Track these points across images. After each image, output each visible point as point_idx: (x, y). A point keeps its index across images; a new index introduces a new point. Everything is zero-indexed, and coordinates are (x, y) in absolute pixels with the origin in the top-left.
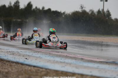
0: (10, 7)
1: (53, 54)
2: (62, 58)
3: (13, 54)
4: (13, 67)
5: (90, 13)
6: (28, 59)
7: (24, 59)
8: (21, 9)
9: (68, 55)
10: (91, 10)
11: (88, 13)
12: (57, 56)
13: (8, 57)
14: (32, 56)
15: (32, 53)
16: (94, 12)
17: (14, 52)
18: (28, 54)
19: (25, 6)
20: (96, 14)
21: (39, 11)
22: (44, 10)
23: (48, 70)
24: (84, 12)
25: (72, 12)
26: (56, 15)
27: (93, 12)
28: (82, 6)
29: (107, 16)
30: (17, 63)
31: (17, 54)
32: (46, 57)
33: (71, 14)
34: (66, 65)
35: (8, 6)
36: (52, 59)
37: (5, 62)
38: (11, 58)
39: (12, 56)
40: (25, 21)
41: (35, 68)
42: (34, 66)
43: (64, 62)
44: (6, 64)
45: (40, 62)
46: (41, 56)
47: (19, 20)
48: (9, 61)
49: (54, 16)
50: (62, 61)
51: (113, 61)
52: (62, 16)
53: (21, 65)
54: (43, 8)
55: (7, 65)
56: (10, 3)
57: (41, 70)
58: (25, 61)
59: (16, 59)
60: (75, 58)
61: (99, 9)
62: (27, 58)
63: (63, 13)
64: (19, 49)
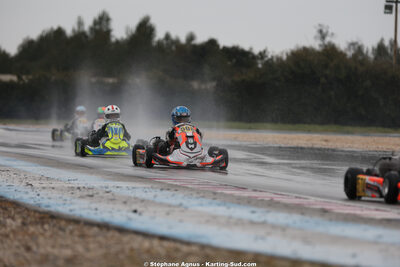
0: (80, 36)
1: (225, 195)
2: (255, 209)
3: (92, 196)
4: (91, 239)
5: (350, 54)
6: (140, 214)
7: (128, 211)
8: (117, 42)
9: (277, 198)
10: (353, 44)
11: (342, 55)
12: (240, 201)
13: (72, 207)
14: (154, 202)
15: (153, 193)
16: (365, 51)
17: (92, 189)
18: (139, 194)
19: (130, 33)
20: (371, 56)
21: (177, 47)
22: (195, 46)
23: (208, 251)
24: (330, 51)
25: (289, 52)
26: (234, 60)
27: (359, 50)
28: (324, 31)
30: (104, 227)
31: (102, 197)
32: (201, 205)
33: (285, 57)
34: (269, 234)
35: (74, 31)
36: (221, 211)
37: (63, 223)
38: (82, 209)
39: (85, 203)
40: (130, 81)
41: (166, 244)
42: (162, 238)
43: (264, 223)
44: (68, 231)
45: (181, 221)
46: (185, 202)
47: (111, 80)
48: (76, 221)
49: (229, 63)
50: (255, 217)
52: (257, 64)
53: (117, 234)
54: (191, 38)
55: (71, 232)
56: (80, 23)
57: (185, 249)
58: (130, 219)
59: (101, 213)
60: (300, 209)
61: (382, 40)
62: (139, 209)
63: (260, 53)
64: (110, 179)
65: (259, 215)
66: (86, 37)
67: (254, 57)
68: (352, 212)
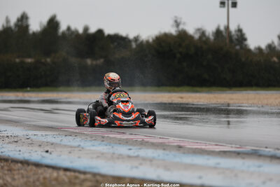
0: (7, 30)
1: (111, 138)
2: (131, 147)
4: (15, 172)
5: (197, 36)
6: (51, 153)
8: (34, 33)
9: (147, 139)
10: (198, 30)
11: (191, 37)
12: (120, 142)
14: (60, 144)
16: (207, 34)
17: (17, 137)
18: (50, 139)
19: (43, 27)
20: (212, 38)
21: (76, 36)
23: (98, 178)
24: (183, 35)
25: (154, 37)
26: (116, 44)
27: (203, 34)
28: (179, 21)
29: (236, 42)
30: (25, 163)
31: (24, 142)
33: (151, 40)
34: (141, 164)
35: (3, 26)
40: (43, 60)
41: (68, 173)
42: (66, 170)
43: (137, 157)
45: (79, 157)
46: (82, 144)
47: (29, 60)
48: (6, 160)
49: (112, 46)
51: (253, 150)
52: (131, 46)
53: (34, 168)
54: (86, 29)
55: (2, 167)
56: (8, 21)
57: (82, 176)
58: (43, 157)
59: (23, 153)
60: (163, 146)
61: (219, 26)
62: (50, 150)
64: (30, 130)
65: (134, 151)
66: (12, 30)
67: (130, 41)
68: (199, 147)
